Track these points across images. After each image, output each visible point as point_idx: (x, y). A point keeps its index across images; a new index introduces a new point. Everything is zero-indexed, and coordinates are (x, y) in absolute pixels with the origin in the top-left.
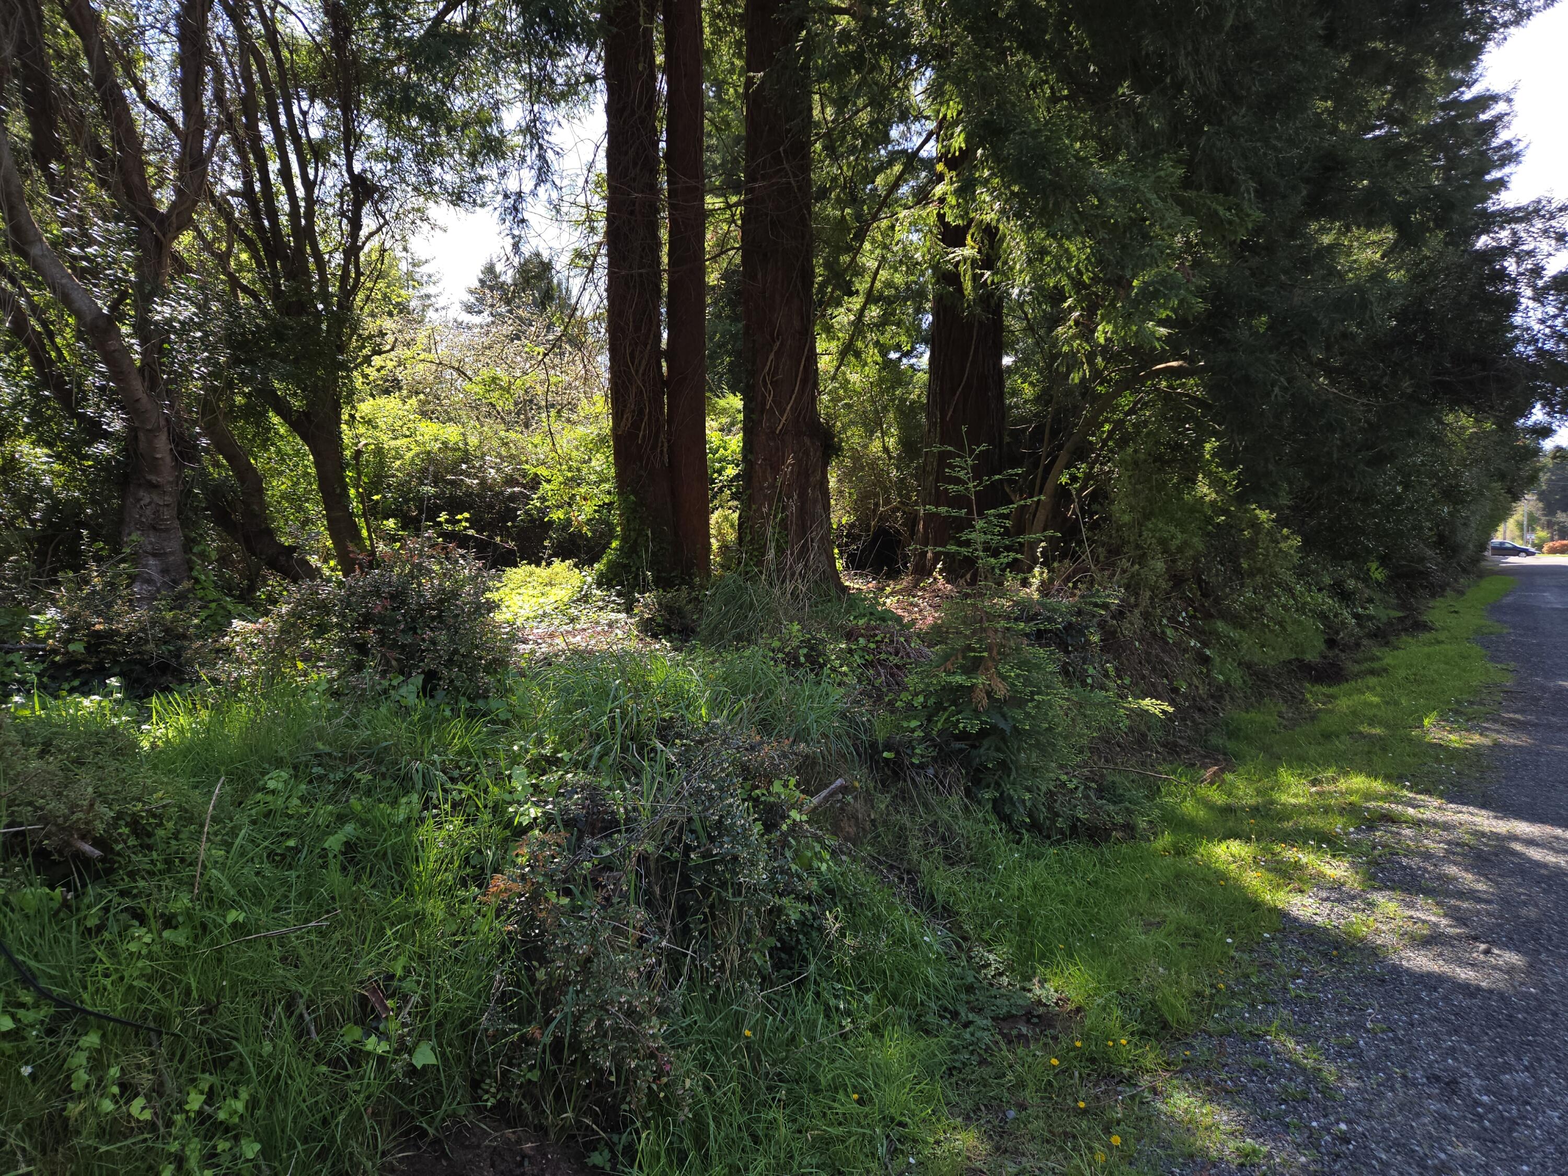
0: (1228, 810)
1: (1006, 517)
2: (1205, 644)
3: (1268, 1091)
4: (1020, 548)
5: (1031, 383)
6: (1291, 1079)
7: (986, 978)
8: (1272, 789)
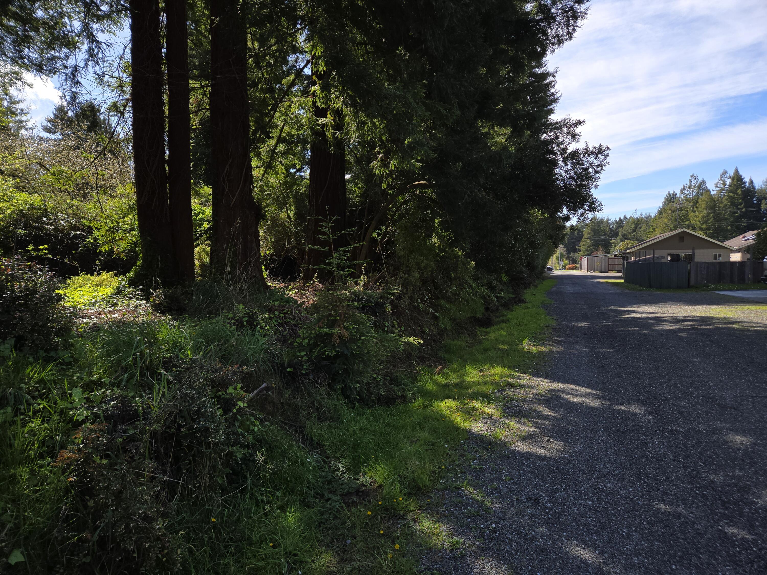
0: (446, 386)
1: (348, 251)
2: (436, 311)
3: (463, 513)
4: (354, 267)
5: (359, 188)
6: (472, 507)
7: (337, 476)
8: (464, 375)
